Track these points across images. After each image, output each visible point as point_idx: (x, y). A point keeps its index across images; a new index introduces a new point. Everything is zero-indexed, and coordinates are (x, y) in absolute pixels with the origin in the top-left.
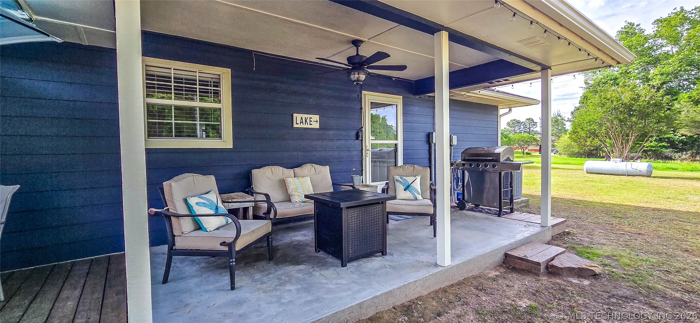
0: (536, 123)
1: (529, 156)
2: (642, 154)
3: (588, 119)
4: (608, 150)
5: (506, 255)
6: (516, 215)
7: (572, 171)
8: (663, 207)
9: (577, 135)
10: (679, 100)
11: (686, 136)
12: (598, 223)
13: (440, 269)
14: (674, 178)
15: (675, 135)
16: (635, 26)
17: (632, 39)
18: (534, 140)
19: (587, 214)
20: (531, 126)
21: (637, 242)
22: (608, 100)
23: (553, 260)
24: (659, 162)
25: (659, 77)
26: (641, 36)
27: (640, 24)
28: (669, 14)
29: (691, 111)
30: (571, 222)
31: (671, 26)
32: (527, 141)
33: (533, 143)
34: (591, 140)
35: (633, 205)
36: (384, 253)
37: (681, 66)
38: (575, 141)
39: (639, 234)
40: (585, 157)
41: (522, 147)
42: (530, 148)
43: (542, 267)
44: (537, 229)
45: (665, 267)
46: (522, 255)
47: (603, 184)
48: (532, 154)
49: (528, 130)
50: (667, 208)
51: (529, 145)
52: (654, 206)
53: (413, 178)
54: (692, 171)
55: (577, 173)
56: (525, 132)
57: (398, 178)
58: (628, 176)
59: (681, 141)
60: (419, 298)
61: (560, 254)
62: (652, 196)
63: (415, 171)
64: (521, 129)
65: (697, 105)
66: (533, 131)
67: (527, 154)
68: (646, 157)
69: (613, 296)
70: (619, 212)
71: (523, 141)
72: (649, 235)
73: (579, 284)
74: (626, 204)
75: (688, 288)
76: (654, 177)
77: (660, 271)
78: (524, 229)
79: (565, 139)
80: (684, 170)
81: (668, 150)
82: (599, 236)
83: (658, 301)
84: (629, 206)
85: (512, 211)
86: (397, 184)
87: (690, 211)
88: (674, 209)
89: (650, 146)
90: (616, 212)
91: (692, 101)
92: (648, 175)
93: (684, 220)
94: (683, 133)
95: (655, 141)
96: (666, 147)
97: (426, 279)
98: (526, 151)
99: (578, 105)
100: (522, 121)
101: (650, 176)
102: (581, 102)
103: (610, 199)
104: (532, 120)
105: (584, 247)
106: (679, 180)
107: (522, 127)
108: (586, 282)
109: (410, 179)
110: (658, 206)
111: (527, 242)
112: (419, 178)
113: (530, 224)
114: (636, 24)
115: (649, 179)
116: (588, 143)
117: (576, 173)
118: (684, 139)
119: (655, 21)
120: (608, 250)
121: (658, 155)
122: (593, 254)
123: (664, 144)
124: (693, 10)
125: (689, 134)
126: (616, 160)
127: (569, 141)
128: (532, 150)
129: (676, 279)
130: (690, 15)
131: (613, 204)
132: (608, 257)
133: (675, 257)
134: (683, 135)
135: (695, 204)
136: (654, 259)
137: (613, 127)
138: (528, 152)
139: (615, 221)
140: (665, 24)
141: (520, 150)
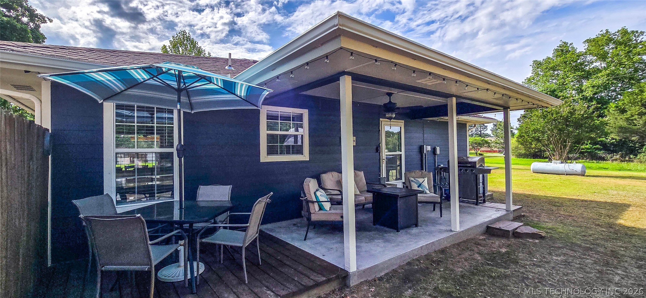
0: (486, 126)
2: (580, 156)
3: (532, 128)
4: (550, 154)
5: (488, 227)
6: (487, 204)
7: (520, 171)
8: (590, 199)
9: (523, 139)
10: (608, 108)
11: (616, 139)
12: (544, 210)
13: (454, 233)
14: (603, 177)
15: (607, 139)
16: (569, 45)
17: (567, 55)
18: (486, 142)
19: (535, 203)
20: (481, 129)
21: (568, 220)
22: (549, 113)
23: (516, 229)
24: (594, 162)
25: (591, 89)
26: (574, 54)
27: (572, 43)
28: (597, 35)
29: (619, 118)
30: (524, 209)
31: (599, 45)
32: (479, 144)
33: (485, 145)
34: (535, 143)
35: (568, 197)
36: (416, 225)
37: (608, 80)
38: (522, 144)
39: (570, 216)
40: (531, 158)
41: (476, 148)
42: (482, 149)
43: (511, 234)
44: (504, 213)
45: (583, 234)
46: (498, 227)
47: (546, 182)
48: (484, 155)
49: (480, 133)
50: (592, 199)
51: (481, 147)
52: (583, 199)
53: (423, 179)
54: (620, 170)
55: (526, 173)
56: (476, 134)
57: (412, 179)
58: (566, 175)
59: (612, 144)
60: (446, 247)
61: (521, 226)
62: (583, 191)
63: (423, 175)
64: (473, 132)
65: (623, 113)
66: (484, 133)
67: (480, 154)
68: (583, 158)
69: (552, 247)
70: (558, 203)
71: (476, 143)
72: (576, 217)
73: (533, 242)
74: (563, 197)
75: (594, 242)
76: (587, 176)
77: (580, 235)
78: (495, 212)
79: (513, 141)
80: (613, 169)
81: (602, 152)
82: (544, 218)
83: (576, 248)
84: (565, 198)
85: (484, 201)
86: (412, 183)
87: (607, 201)
88: (597, 200)
89: (586, 148)
90: (555, 202)
91: (618, 110)
92: (583, 174)
93: (601, 207)
94: (612, 136)
95: (590, 144)
96: (600, 150)
97: (448, 238)
98: (479, 152)
101: (584, 175)
103: (552, 193)
105: (535, 224)
106: (607, 178)
108: (537, 241)
109: (421, 180)
110: (586, 199)
111: (499, 220)
112: (426, 179)
113: (498, 210)
114: (569, 43)
115: (583, 177)
116: (533, 146)
117: (524, 173)
118: (614, 142)
119: (585, 41)
120: (550, 225)
121: (593, 157)
122: (540, 227)
123: (598, 146)
124: (616, 32)
125: (618, 138)
126: (557, 162)
127: (517, 143)
128: (483, 151)
129: (588, 239)
130: (614, 37)
131: (554, 197)
132: (550, 229)
133: (591, 228)
134: (613, 139)
135: (612, 196)
136: (578, 230)
137: (553, 135)
139: (554, 208)
140: (593, 44)
141: (473, 151)
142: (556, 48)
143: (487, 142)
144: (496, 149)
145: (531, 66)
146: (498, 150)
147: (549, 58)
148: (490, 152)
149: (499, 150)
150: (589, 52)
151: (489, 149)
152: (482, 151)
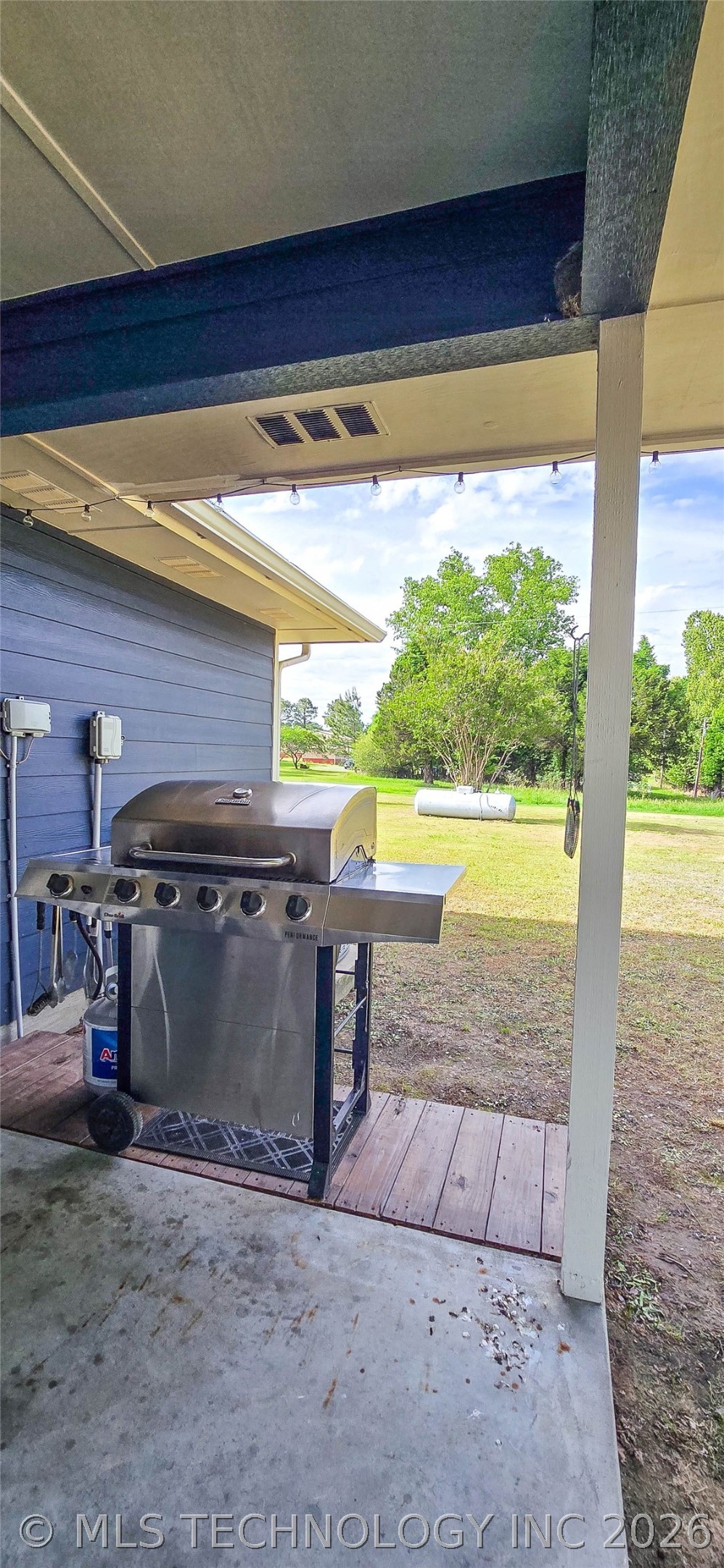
0: (315, 708)
1: (304, 771)
9: (386, 736)
16: (463, 559)
17: (460, 578)
20: (307, 714)
26: (470, 577)
27: (468, 557)
31: (504, 570)
32: (302, 743)
33: (313, 747)
34: (405, 746)
38: (381, 746)
40: (394, 777)
41: (295, 752)
42: (307, 755)
48: (310, 768)
49: (303, 720)
51: (305, 750)
55: (403, 812)
56: (297, 724)
64: (291, 719)
66: (310, 723)
67: (303, 767)
71: (295, 742)
76: (519, 821)
79: (366, 740)
92: (511, 817)
98: (301, 761)
99: (388, 680)
100: (292, 703)
101: (513, 819)
102: (393, 676)
104: (310, 703)
107: (293, 713)
114: (463, 556)
115: (512, 824)
116: (402, 752)
117: (401, 811)
119: (487, 558)
126: (465, 790)
127: (372, 746)
128: (309, 760)
130: (525, 560)
138: (304, 763)
140: (497, 566)
141: (290, 760)
142: (444, 560)
143: (315, 740)
144: (332, 757)
145: (402, 589)
146: (334, 758)
147: (430, 578)
148: (320, 761)
149: (338, 758)
150: (489, 582)
151: (320, 757)
152: (307, 759)
